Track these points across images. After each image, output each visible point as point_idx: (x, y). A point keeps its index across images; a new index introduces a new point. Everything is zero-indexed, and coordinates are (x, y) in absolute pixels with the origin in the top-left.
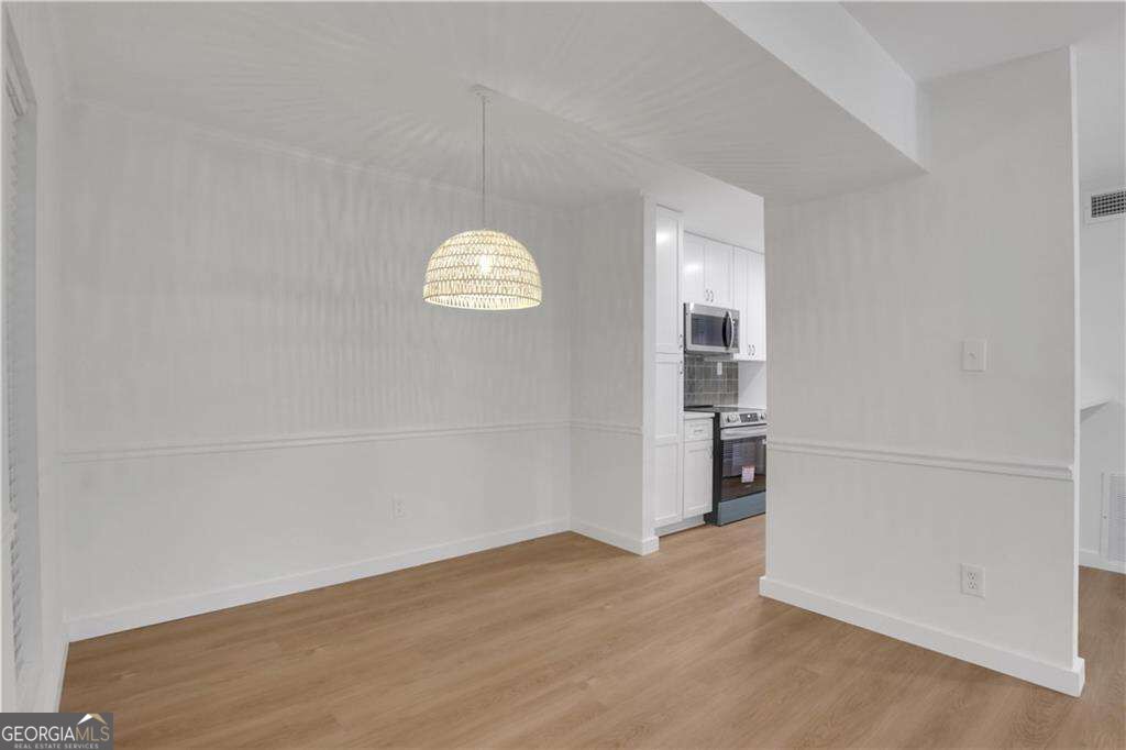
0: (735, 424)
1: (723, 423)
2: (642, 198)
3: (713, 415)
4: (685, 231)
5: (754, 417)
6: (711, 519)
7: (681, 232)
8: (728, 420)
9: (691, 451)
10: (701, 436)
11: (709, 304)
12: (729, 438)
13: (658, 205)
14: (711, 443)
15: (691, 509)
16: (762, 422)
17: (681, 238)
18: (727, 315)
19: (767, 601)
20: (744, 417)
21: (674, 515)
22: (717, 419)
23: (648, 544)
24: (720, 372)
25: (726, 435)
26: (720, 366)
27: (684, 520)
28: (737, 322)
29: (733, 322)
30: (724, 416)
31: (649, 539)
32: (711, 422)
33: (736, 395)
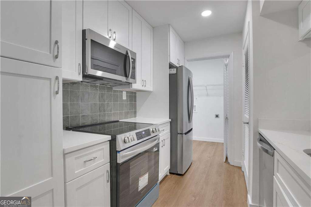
1: (120, 145)
8: (125, 142)
14: (108, 167)
18: (127, 53)
24: (125, 98)
25: (123, 157)
26: (125, 93)
28: (134, 60)
29: (131, 60)
30: (120, 138)
32: (107, 147)
33: (135, 113)
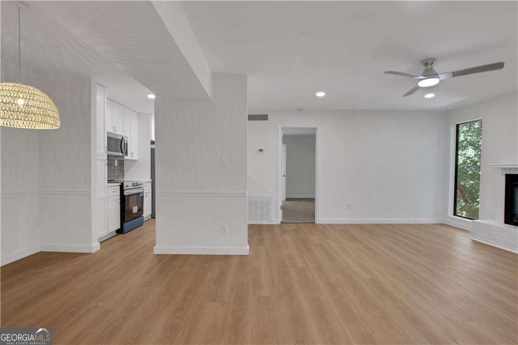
0: (130, 188)
1: (125, 188)
2: (90, 79)
3: (120, 184)
4: (108, 98)
5: (137, 184)
6: (120, 231)
7: (106, 97)
8: (127, 186)
9: (112, 201)
10: (115, 194)
11: (114, 132)
12: (128, 194)
13: (97, 83)
14: (119, 197)
15: (112, 228)
16: (140, 186)
17: (106, 101)
18: (123, 138)
19: (158, 255)
20: (133, 185)
21: (104, 232)
22: (122, 186)
23: (95, 247)
24: (116, 164)
25: (126, 193)
26: (116, 161)
27: (109, 234)
28: (127, 141)
29: (125, 142)
30: (125, 184)
31: (95, 245)
32: (119, 187)
33: (123, 175)
